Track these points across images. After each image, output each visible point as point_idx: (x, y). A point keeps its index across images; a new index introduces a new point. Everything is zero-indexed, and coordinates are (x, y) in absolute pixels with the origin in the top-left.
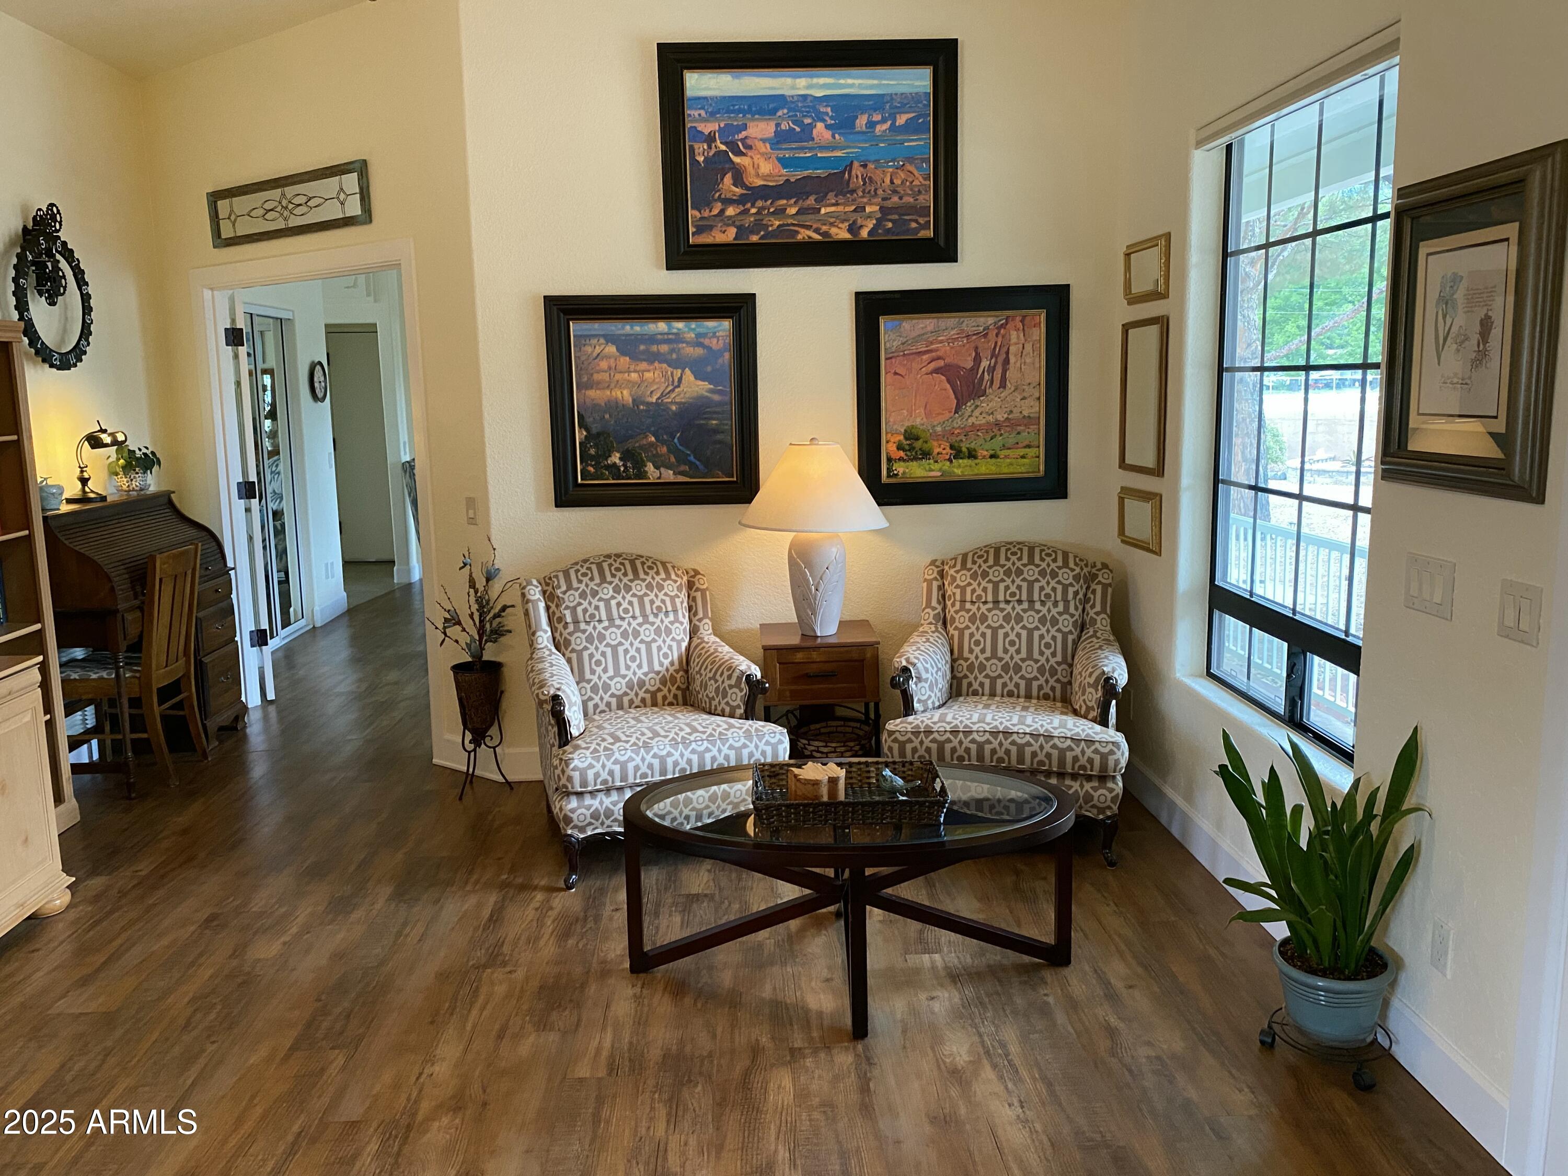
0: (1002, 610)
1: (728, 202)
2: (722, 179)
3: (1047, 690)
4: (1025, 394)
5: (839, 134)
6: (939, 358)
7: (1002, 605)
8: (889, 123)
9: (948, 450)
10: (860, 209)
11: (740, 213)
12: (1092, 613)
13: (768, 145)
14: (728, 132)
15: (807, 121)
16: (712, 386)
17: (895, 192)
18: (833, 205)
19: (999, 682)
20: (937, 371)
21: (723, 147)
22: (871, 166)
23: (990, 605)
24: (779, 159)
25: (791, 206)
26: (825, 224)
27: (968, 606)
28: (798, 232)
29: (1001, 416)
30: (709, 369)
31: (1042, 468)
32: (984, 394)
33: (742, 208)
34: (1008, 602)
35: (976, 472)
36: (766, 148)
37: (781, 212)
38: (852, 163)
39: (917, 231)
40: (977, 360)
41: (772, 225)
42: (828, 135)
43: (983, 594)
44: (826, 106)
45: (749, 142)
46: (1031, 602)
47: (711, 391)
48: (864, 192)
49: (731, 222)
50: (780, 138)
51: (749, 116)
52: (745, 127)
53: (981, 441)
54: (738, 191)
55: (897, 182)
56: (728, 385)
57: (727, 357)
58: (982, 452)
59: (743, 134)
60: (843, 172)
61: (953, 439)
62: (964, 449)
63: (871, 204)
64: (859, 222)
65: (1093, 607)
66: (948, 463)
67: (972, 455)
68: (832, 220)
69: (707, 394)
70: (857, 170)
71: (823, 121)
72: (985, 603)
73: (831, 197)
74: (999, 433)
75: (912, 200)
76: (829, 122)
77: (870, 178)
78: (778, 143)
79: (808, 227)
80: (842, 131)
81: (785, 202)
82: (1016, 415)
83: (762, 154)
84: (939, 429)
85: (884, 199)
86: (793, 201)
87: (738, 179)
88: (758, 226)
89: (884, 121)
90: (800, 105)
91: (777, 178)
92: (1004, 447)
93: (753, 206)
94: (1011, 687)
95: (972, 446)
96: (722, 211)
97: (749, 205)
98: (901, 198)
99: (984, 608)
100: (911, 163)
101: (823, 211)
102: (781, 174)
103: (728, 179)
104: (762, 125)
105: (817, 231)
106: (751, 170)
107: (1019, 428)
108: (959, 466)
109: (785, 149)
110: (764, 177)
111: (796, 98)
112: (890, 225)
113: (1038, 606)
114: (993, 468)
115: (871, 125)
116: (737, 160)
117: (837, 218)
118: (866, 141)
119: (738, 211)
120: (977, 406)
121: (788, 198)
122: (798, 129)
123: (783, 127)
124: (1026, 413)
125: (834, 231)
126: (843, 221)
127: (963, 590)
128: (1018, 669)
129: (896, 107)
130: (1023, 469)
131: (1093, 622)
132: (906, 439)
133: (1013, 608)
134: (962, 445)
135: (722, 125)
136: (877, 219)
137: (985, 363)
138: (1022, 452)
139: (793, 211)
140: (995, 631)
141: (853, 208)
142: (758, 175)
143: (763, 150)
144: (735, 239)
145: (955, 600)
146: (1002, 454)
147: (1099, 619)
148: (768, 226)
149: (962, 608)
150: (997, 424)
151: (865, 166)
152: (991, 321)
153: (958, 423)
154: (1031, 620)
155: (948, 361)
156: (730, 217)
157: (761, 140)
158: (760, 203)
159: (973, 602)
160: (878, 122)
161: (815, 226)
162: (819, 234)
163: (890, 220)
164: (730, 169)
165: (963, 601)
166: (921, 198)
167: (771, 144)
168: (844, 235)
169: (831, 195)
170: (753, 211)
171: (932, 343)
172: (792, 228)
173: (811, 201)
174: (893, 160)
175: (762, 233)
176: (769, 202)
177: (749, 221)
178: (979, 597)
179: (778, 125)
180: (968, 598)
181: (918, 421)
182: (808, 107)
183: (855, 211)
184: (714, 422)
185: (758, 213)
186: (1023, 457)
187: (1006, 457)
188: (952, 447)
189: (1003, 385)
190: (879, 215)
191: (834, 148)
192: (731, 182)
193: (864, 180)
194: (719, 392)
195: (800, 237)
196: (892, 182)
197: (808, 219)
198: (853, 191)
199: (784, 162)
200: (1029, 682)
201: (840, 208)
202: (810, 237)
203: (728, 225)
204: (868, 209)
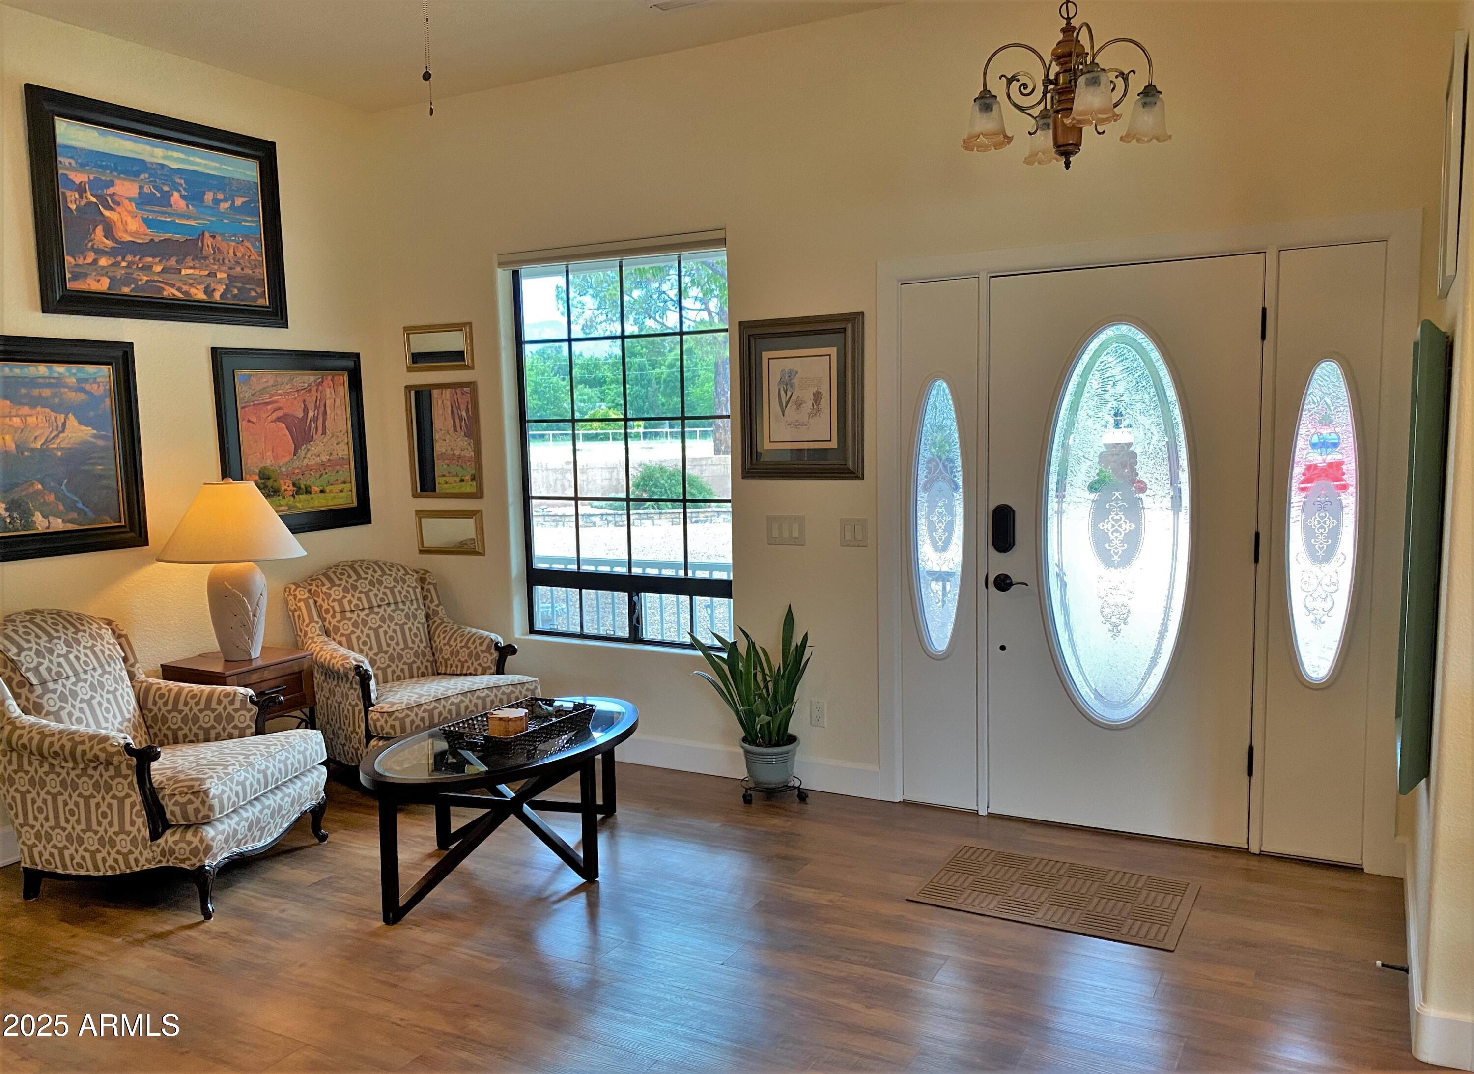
0: (377, 613)
1: (100, 252)
2: (94, 230)
3: (423, 669)
4: (340, 440)
5: (193, 205)
6: (280, 409)
7: (376, 610)
8: (230, 202)
9: (291, 488)
10: (212, 274)
11: (112, 265)
12: (433, 606)
13: (133, 204)
14: (98, 185)
15: (166, 188)
16: (95, 432)
17: (238, 263)
18: (191, 268)
19: (389, 671)
20: (279, 419)
21: (93, 199)
22: (218, 238)
23: (367, 611)
24: (143, 219)
25: (156, 264)
26: (185, 284)
27: (348, 615)
28: (163, 289)
29: (325, 458)
30: (92, 414)
31: (355, 500)
32: (312, 439)
33: (114, 261)
34: (379, 606)
35: (311, 505)
36: (132, 207)
37: (147, 268)
38: (203, 233)
39: (255, 299)
40: (306, 411)
41: (141, 280)
42: (182, 204)
43: (359, 603)
44: (181, 178)
45: (116, 198)
46: (396, 603)
47: (95, 436)
48: (214, 259)
49: (103, 272)
50: (144, 201)
51: (116, 174)
52: (111, 184)
53: (313, 479)
54: (109, 243)
55: (239, 255)
56: (110, 430)
57: (108, 404)
58: (316, 489)
59: (110, 191)
60: (198, 239)
61: (295, 478)
62: (303, 487)
63: (221, 271)
64: (213, 286)
65: (432, 601)
66: (292, 498)
67: (308, 491)
68: (191, 281)
69: (93, 440)
70: (208, 241)
71: (179, 191)
72: (363, 610)
73: (189, 261)
74: (324, 472)
75: (250, 272)
76: (184, 193)
77: (218, 249)
78: (142, 203)
79: (173, 286)
80: (194, 203)
81: (150, 259)
82: (334, 457)
83: (129, 212)
84: (284, 469)
85: (230, 268)
86: (157, 260)
87: (109, 232)
88: (128, 280)
89: (225, 200)
90: (159, 172)
91: (143, 237)
92: (330, 484)
93: (123, 259)
94: (398, 672)
95: (308, 483)
96: (95, 262)
97: (120, 258)
98: (242, 269)
99: (362, 614)
100: (248, 241)
101: (183, 272)
102: (145, 234)
103: (99, 231)
104: (127, 184)
105: (179, 289)
106: (119, 224)
107: (338, 468)
108: (300, 501)
109: (150, 211)
110: (131, 234)
111: (155, 166)
112: (236, 291)
113: (401, 606)
114: (323, 501)
115: (217, 202)
116: (107, 213)
117: (195, 279)
118: (212, 215)
119: (110, 263)
120: (308, 450)
121: (154, 257)
122: (158, 195)
123: (145, 190)
124: (340, 455)
125: (193, 291)
126: (200, 283)
127: (340, 602)
128: (400, 657)
129: (234, 190)
130: (341, 501)
131: (436, 613)
132: (261, 478)
133: (385, 611)
134: (301, 482)
135: (92, 178)
136: (226, 285)
137: (311, 414)
138: (341, 487)
139: (158, 268)
140: (376, 631)
141: (207, 273)
142: (126, 231)
143: (130, 208)
144: (109, 289)
145: (334, 612)
146: (328, 489)
147: (439, 609)
148: (137, 280)
149: (344, 618)
150: (323, 464)
151: (214, 237)
152: (312, 378)
153: (297, 464)
154: (399, 617)
155: (286, 411)
156: (103, 268)
157: (127, 198)
158: (129, 258)
159: (352, 611)
160: (222, 201)
161: (177, 285)
162: (182, 293)
163: (235, 287)
164: (101, 221)
165: (343, 612)
166: (257, 271)
167: (136, 204)
168: (201, 296)
169: (189, 258)
170: (124, 264)
171: (273, 395)
172: (158, 284)
173: (173, 262)
174: (235, 236)
175: (133, 286)
176: (138, 257)
177: (120, 273)
178: (356, 606)
179: (141, 187)
180: (347, 608)
181: (269, 463)
182: (166, 176)
183: (209, 275)
184: (100, 467)
185: (128, 267)
186: (341, 491)
187: (331, 491)
188: (294, 485)
189: (324, 433)
190: (227, 282)
191: (189, 217)
192: (103, 234)
193: (214, 249)
194: (102, 437)
195: (165, 294)
196: (235, 255)
197: (172, 278)
198: (206, 258)
199: (148, 222)
200: (410, 666)
201: (197, 272)
202: (174, 295)
203: (103, 275)
204: (219, 275)
